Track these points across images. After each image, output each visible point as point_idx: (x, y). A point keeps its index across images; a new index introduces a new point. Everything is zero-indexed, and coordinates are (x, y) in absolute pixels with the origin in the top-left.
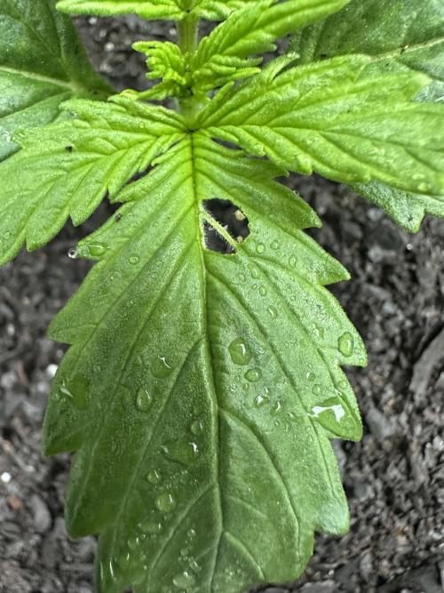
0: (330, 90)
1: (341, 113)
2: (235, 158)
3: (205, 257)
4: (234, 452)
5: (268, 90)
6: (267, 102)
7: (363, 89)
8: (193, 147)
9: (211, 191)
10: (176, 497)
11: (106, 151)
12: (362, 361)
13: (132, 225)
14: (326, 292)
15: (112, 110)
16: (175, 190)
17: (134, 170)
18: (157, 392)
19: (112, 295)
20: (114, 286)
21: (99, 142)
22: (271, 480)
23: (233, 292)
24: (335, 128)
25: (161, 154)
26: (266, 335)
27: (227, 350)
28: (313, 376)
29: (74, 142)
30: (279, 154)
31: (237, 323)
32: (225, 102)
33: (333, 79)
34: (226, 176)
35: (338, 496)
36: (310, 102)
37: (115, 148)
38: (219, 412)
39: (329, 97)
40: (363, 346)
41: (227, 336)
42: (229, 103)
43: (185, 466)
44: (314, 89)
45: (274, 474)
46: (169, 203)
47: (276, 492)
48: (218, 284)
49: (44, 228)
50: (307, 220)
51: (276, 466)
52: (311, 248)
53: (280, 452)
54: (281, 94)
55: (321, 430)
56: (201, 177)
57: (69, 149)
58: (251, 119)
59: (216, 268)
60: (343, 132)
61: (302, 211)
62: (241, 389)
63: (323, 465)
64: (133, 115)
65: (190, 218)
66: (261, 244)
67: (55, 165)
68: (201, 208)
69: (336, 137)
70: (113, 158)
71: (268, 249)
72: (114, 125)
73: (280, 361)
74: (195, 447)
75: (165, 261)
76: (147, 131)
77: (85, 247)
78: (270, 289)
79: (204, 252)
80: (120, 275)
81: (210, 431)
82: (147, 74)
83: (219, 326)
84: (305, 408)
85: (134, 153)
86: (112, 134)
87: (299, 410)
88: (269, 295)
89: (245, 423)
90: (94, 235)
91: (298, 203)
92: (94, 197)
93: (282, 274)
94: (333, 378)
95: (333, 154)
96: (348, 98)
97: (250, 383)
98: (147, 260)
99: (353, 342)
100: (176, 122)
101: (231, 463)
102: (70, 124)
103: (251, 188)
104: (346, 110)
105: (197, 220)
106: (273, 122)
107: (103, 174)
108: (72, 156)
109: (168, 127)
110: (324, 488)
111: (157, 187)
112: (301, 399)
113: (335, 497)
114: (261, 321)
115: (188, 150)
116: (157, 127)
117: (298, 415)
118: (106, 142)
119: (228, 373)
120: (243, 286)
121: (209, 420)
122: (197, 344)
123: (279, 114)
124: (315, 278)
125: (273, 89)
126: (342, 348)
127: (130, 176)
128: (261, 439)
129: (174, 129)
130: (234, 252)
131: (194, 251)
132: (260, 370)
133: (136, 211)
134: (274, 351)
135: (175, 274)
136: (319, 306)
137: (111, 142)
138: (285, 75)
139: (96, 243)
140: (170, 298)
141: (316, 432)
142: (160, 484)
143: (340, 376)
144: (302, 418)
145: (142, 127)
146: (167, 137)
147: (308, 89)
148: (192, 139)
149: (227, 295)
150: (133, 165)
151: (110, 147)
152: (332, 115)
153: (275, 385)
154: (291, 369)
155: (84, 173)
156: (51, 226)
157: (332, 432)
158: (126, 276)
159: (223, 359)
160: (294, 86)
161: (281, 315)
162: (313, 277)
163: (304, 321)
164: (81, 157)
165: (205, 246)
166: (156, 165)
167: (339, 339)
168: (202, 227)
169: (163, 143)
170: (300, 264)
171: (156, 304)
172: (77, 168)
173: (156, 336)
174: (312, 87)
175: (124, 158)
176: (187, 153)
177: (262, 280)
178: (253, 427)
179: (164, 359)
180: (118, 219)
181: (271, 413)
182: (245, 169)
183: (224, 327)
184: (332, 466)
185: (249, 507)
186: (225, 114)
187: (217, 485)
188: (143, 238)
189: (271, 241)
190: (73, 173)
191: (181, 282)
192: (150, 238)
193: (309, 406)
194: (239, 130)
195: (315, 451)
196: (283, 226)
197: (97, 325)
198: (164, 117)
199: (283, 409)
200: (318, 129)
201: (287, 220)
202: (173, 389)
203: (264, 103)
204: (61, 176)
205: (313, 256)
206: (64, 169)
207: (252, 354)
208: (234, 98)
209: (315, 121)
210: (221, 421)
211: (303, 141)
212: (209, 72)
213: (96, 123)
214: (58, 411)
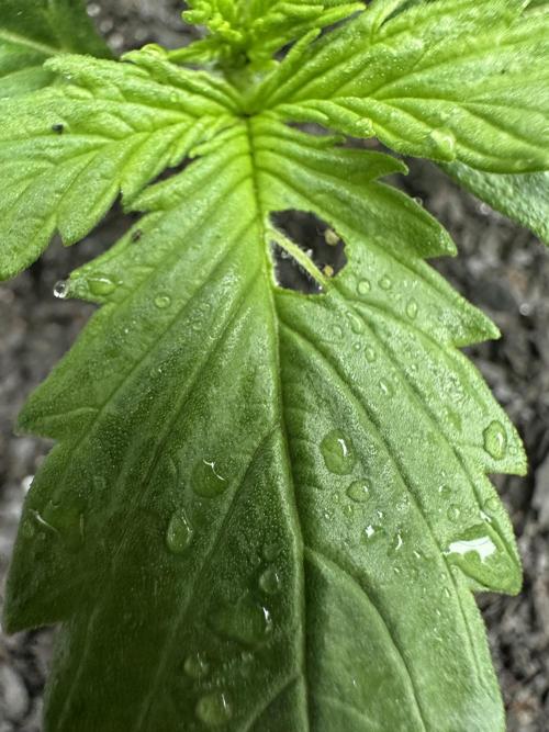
0: (473, 40)
1: (491, 75)
2: (322, 147)
3: (276, 299)
4: (332, 622)
5: (372, 43)
6: (371, 60)
7: (524, 38)
8: (251, 136)
9: (282, 198)
10: (232, 699)
11: (118, 134)
12: (519, 466)
13: (159, 247)
14: (463, 359)
15: (128, 73)
16: (227, 194)
17: (162, 164)
18: (201, 521)
19: (127, 359)
20: (131, 345)
21: (108, 121)
22: (388, 665)
23: (325, 353)
24: (482, 97)
25: (203, 142)
26: (377, 425)
27: (317, 450)
28: (447, 490)
29: (66, 118)
30: (397, 133)
31: (334, 406)
32: (303, 64)
33: (478, 22)
34: (307, 175)
35: (487, 685)
36: (440, 59)
37: (131, 130)
38: (305, 554)
39: (471, 50)
40: (520, 443)
41: (317, 426)
42: (311, 64)
43: (247, 647)
44: (447, 38)
45: (394, 655)
46: (218, 214)
47: (395, 684)
48: (300, 343)
49: (15, 249)
50: (436, 245)
51: (396, 642)
52: (440, 291)
53: (403, 617)
54: (395, 47)
55: (462, 579)
56: (266, 177)
57: (59, 130)
58: (346, 88)
59: (295, 316)
60: (496, 102)
61: (428, 230)
62: (341, 514)
63: (465, 635)
64: (161, 83)
65: (252, 236)
66: (365, 280)
67: (37, 152)
68: (268, 224)
69: (488, 108)
70: (128, 144)
71: (375, 289)
72: (129, 95)
73: (399, 467)
74: (267, 613)
75: (215, 303)
76: (181, 108)
77: (82, 281)
78: (380, 352)
79: (275, 292)
80: (139, 327)
81: (291, 586)
82: (185, 12)
83: (304, 409)
84: (439, 543)
85: (163, 137)
86: (128, 108)
87: (429, 546)
88: (379, 361)
89: (349, 573)
90: (97, 262)
91: (422, 217)
92: (98, 200)
93: (396, 328)
94: (476, 494)
95: (484, 133)
96: (502, 52)
97: (356, 505)
98: (184, 302)
99: (505, 436)
100: (226, 98)
101: (326, 639)
102: (60, 93)
103: (347, 192)
104: (499, 70)
105: (262, 242)
106: (380, 92)
107: (113, 164)
108: (63, 139)
109: (213, 105)
110: (466, 672)
111: (199, 189)
112: (431, 528)
113: (484, 687)
114: (370, 403)
115: (243, 139)
116: (197, 102)
117: (427, 556)
118: (117, 120)
119: (320, 488)
120: (341, 345)
121: (290, 569)
122: (267, 440)
123: (391, 78)
124: (446, 337)
125: (381, 40)
126: (491, 446)
127: (155, 172)
128: (374, 597)
129: (222, 109)
130: (324, 291)
131: (260, 290)
132: (369, 481)
133: (166, 226)
134: (391, 452)
135: (231, 323)
136: (453, 380)
137: (124, 119)
138: (400, 20)
139: (99, 275)
140: (224, 363)
141: (455, 582)
142: (208, 678)
143: (488, 490)
144: (433, 560)
145: (174, 100)
146: (213, 119)
147: (437, 38)
148: (249, 125)
149: (317, 360)
150: (161, 154)
151: (124, 127)
152: (477, 77)
153: (394, 506)
154: (416, 481)
155: (82, 165)
156: (26, 246)
157: (477, 580)
158: (149, 328)
159: (312, 465)
160: (414, 33)
161: (398, 392)
162: (442, 334)
163: (431, 404)
164: (78, 140)
165: (276, 284)
166: (197, 157)
167: (485, 432)
168: (269, 253)
169: (207, 126)
170: (423, 313)
171: (201, 373)
172: (71, 158)
173: (200, 425)
174: (443, 35)
175: (147, 143)
176: (242, 144)
177: (368, 337)
178: (361, 579)
179: (212, 465)
180: (136, 239)
181: (389, 554)
182: (337, 164)
183: (312, 411)
184: (477, 636)
185: (353, 711)
186: (304, 83)
187: (302, 677)
188: (177, 268)
189: (379, 276)
190: (63, 164)
191: (240, 337)
192: (188, 268)
193: (444, 540)
194: (329, 104)
195: (454, 614)
196: (397, 252)
197: (101, 407)
198: (207, 88)
199: (407, 547)
200: (455, 100)
201: (403, 244)
202: (228, 517)
203: (367, 63)
204: (45, 170)
205: (441, 302)
206: (50, 160)
207: (358, 456)
208: (319, 56)
209: (450, 88)
210: (309, 569)
211: (435, 115)
212: (279, 17)
213: (102, 91)
214: (33, 554)
